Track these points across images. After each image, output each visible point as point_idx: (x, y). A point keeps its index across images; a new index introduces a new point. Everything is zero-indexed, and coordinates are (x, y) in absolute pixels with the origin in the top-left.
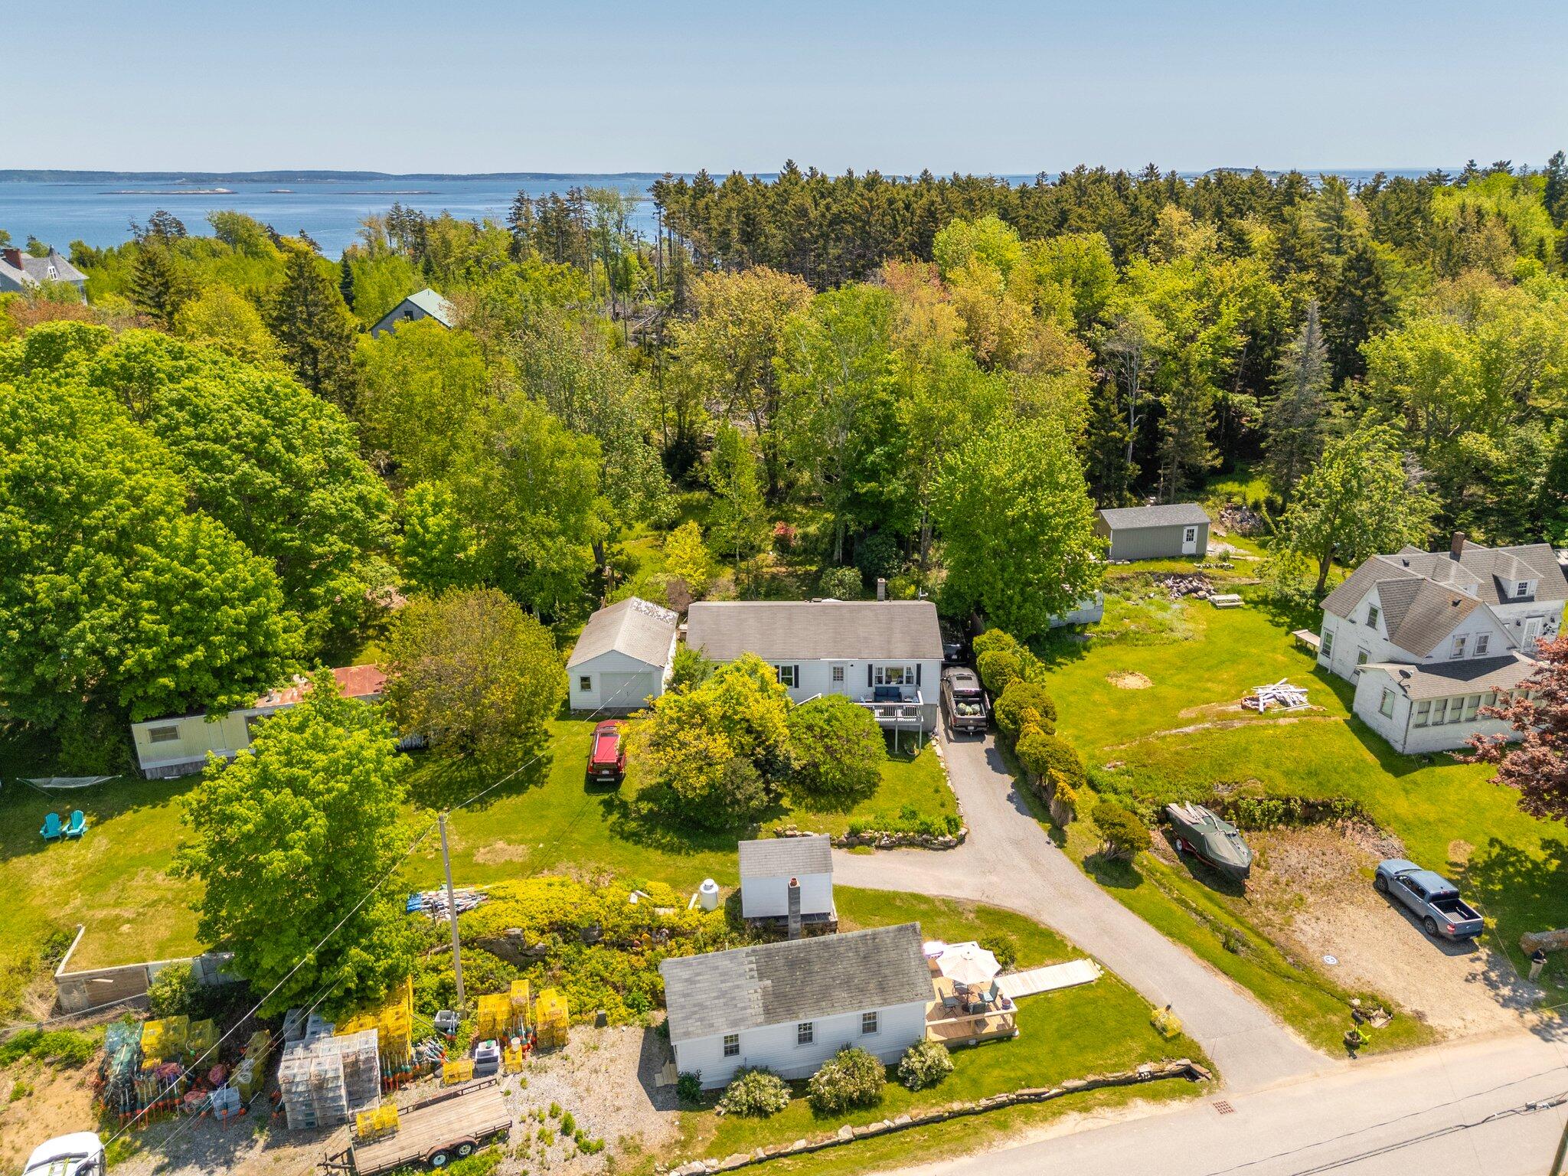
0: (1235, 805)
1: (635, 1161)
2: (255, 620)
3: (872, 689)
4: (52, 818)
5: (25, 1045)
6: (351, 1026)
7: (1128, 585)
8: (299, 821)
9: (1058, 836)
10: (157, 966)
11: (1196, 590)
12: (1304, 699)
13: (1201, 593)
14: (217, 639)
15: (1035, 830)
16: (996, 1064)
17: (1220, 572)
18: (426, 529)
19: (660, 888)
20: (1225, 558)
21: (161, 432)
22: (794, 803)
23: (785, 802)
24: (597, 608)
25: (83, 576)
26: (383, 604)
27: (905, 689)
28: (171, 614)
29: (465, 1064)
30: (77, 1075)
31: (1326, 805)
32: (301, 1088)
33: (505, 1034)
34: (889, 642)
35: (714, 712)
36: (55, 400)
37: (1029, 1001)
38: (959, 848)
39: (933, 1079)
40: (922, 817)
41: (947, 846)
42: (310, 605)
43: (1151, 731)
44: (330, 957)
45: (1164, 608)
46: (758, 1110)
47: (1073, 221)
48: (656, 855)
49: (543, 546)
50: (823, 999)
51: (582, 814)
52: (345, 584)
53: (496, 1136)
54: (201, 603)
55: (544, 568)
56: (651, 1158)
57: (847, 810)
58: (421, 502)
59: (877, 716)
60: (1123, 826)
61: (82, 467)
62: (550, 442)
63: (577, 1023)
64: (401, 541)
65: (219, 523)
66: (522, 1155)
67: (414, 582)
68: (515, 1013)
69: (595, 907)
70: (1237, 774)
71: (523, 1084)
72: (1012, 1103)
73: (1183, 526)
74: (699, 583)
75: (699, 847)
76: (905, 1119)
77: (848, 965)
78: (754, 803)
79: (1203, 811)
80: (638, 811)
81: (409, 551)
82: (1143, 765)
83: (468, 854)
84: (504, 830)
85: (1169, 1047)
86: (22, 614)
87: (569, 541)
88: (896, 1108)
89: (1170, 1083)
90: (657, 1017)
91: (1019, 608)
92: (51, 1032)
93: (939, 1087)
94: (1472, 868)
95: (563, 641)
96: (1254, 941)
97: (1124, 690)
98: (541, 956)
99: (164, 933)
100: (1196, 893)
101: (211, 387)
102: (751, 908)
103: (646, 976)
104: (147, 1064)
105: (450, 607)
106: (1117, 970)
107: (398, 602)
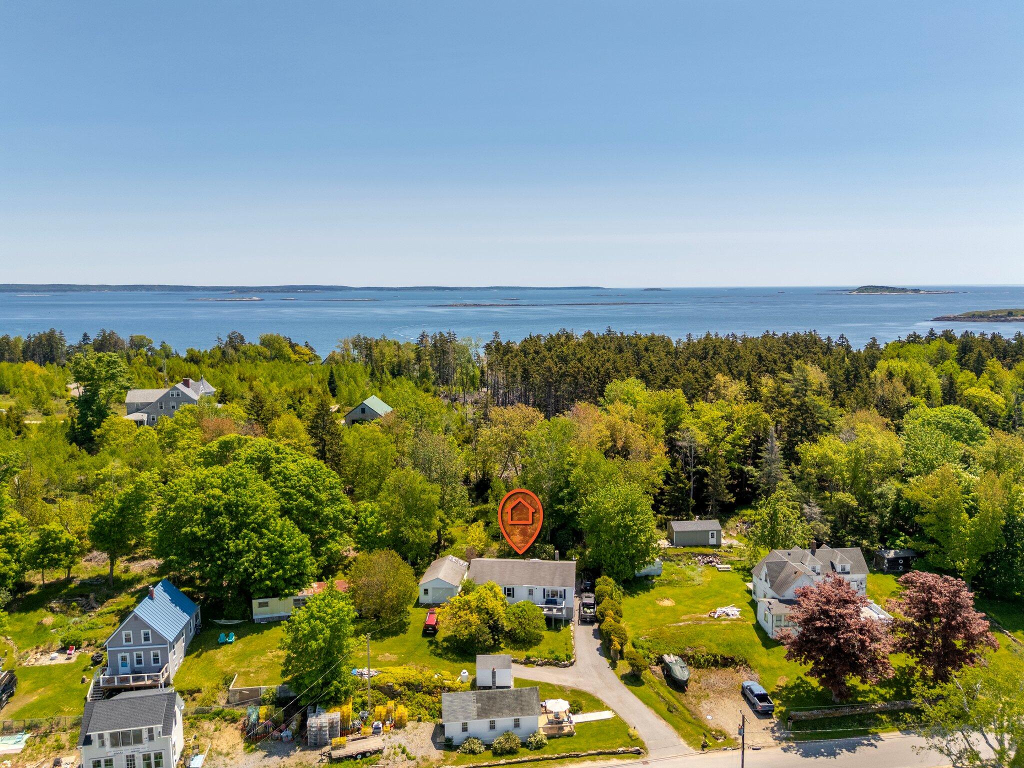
0: (693, 657)
1: (427, 764)
2: (301, 560)
3: (545, 600)
4: (222, 635)
5: (218, 714)
6: (331, 710)
7: (680, 558)
8: (321, 631)
9: (613, 665)
10: (264, 687)
11: (711, 562)
12: (738, 613)
13: (713, 564)
14: (287, 567)
15: (605, 662)
16: (565, 743)
17: (726, 554)
18: (366, 522)
19: (446, 673)
20: (730, 547)
21: (272, 484)
22: (505, 646)
23: (502, 646)
24: (435, 558)
25: (246, 541)
26: (345, 554)
27: (558, 600)
28: (272, 556)
29: (370, 730)
30: (235, 725)
31: (732, 659)
32: (314, 729)
33: (384, 720)
34: (553, 579)
35: (474, 604)
36: (241, 475)
37: (581, 725)
38: (570, 667)
39: (539, 746)
40: (557, 653)
41: (565, 666)
42: (319, 555)
43: (665, 624)
44: (327, 683)
45: (693, 570)
46: (473, 752)
47: (672, 381)
48: (447, 662)
49: (413, 532)
50: (499, 712)
51: (420, 645)
52: (333, 546)
53: (379, 751)
54: (282, 553)
55: (413, 541)
56: (432, 763)
57: (527, 650)
58: (365, 511)
59: (545, 611)
60: (635, 659)
61: (248, 500)
62: (420, 488)
63: (411, 720)
64: (356, 527)
65: (292, 522)
66: (387, 758)
67: (359, 546)
68: (389, 712)
69: (421, 678)
70: (696, 644)
71: (389, 738)
72: (567, 757)
73: (708, 531)
74: (482, 549)
75: (464, 660)
76: (526, 759)
77: (510, 700)
78: (487, 643)
79: (677, 658)
80: (442, 646)
81: (359, 532)
82: (657, 638)
83: (375, 657)
84: (389, 649)
85: (632, 743)
86: (223, 555)
87: (424, 530)
88: (523, 754)
89: (631, 755)
90: (441, 721)
91: (618, 567)
92: (226, 710)
93: (541, 750)
94: (786, 688)
95: (419, 574)
96: (681, 708)
97: (662, 606)
98: (399, 694)
99: (265, 677)
100: (666, 691)
101: (292, 466)
102: (479, 684)
103: (438, 705)
104: (261, 721)
105: (375, 557)
106: (622, 715)
107: (353, 554)
